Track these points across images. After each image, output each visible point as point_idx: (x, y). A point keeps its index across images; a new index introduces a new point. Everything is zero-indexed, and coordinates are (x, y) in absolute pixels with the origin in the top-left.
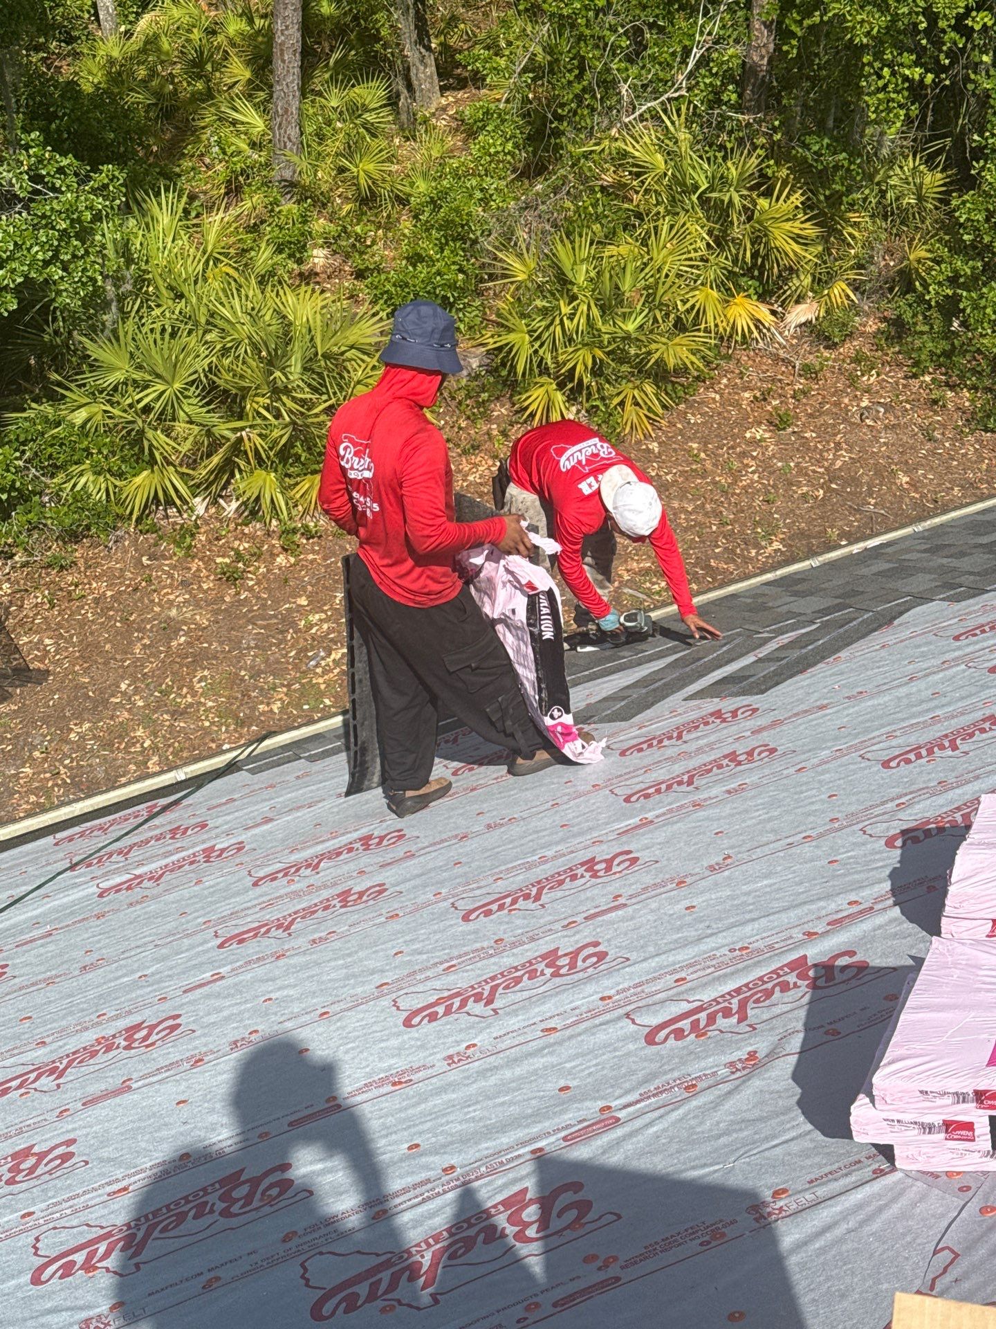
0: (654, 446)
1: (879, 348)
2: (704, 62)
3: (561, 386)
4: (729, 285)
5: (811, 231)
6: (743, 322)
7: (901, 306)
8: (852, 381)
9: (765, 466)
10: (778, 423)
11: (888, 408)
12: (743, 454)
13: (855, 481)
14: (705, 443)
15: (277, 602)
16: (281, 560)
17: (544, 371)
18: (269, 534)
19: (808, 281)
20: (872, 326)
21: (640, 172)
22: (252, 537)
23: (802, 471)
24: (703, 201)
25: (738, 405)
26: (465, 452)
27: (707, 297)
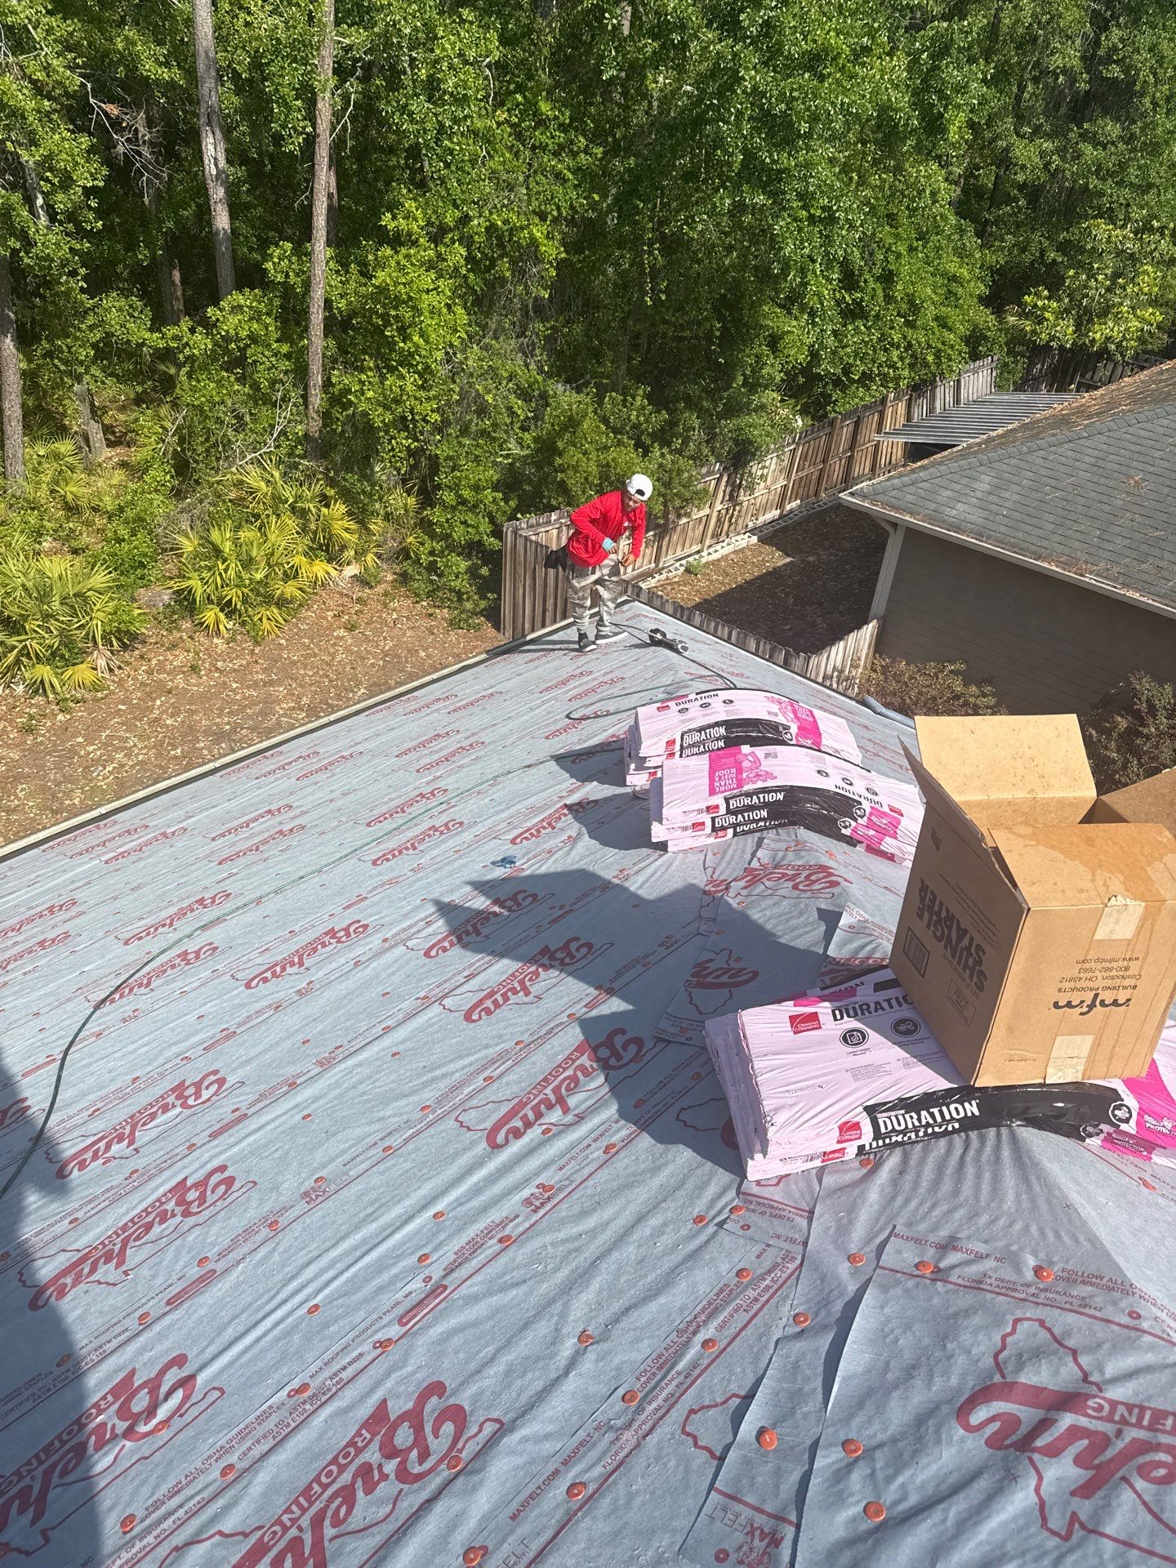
0: (283, 641)
1: (395, 588)
2: (283, 433)
3: (222, 610)
4: (311, 553)
5: (353, 526)
6: (321, 574)
7: (407, 566)
8: (385, 606)
9: (348, 650)
10: (350, 628)
11: (408, 618)
12: (334, 645)
13: (398, 656)
14: (312, 639)
15: (63, 742)
16: (60, 717)
17: (211, 602)
18: (49, 702)
19: (352, 553)
20: (390, 577)
21: (252, 492)
22: (37, 706)
23: (368, 652)
24: (293, 508)
25: (325, 618)
26: (168, 649)
27: (299, 560)
